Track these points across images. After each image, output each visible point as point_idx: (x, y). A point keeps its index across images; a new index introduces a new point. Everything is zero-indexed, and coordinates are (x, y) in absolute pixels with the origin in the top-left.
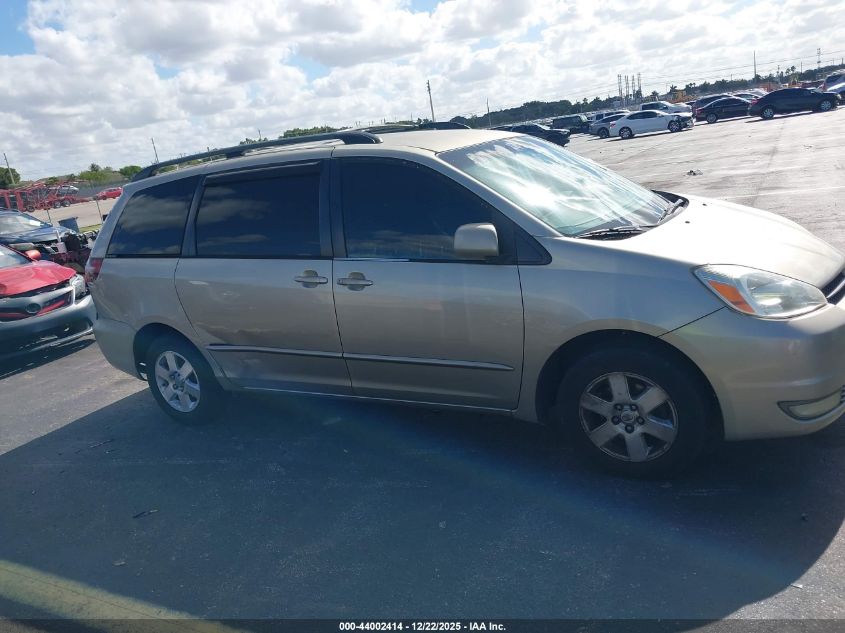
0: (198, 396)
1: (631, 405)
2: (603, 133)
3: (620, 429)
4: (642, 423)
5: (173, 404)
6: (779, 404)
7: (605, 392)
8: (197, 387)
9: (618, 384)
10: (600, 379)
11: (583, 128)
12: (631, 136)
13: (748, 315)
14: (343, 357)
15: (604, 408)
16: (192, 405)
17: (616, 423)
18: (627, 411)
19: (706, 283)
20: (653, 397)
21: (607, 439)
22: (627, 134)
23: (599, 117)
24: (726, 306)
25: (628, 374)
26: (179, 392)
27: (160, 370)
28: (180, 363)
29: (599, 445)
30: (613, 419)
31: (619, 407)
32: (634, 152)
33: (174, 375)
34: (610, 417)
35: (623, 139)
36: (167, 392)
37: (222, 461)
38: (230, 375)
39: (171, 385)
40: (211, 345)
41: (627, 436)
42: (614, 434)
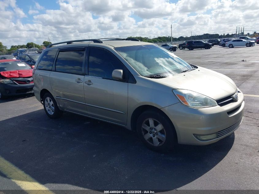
0: (54, 111)
1: (154, 129)
2: (224, 45)
3: (151, 135)
4: (157, 135)
5: (49, 112)
6: (194, 134)
7: (148, 124)
8: (54, 108)
9: (151, 122)
10: (147, 120)
11: (218, 43)
12: (233, 47)
13: (187, 106)
14: (85, 104)
15: (148, 128)
16: (53, 113)
17: (150, 134)
18: (153, 130)
19: (175, 94)
20: (160, 127)
21: (148, 138)
22: (231, 46)
23: (224, 40)
24: (180, 102)
25: (154, 119)
26: (50, 109)
27: (46, 102)
28: (50, 101)
29: (146, 140)
30: (150, 132)
31: (151, 129)
32: (230, 52)
33: (49, 104)
34: (149, 131)
35: (230, 48)
36: (47, 108)
37: (53, 130)
38: (61, 106)
39: (48, 106)
40: (57, 97)
41: (153, 138)
42: (150, 137)
